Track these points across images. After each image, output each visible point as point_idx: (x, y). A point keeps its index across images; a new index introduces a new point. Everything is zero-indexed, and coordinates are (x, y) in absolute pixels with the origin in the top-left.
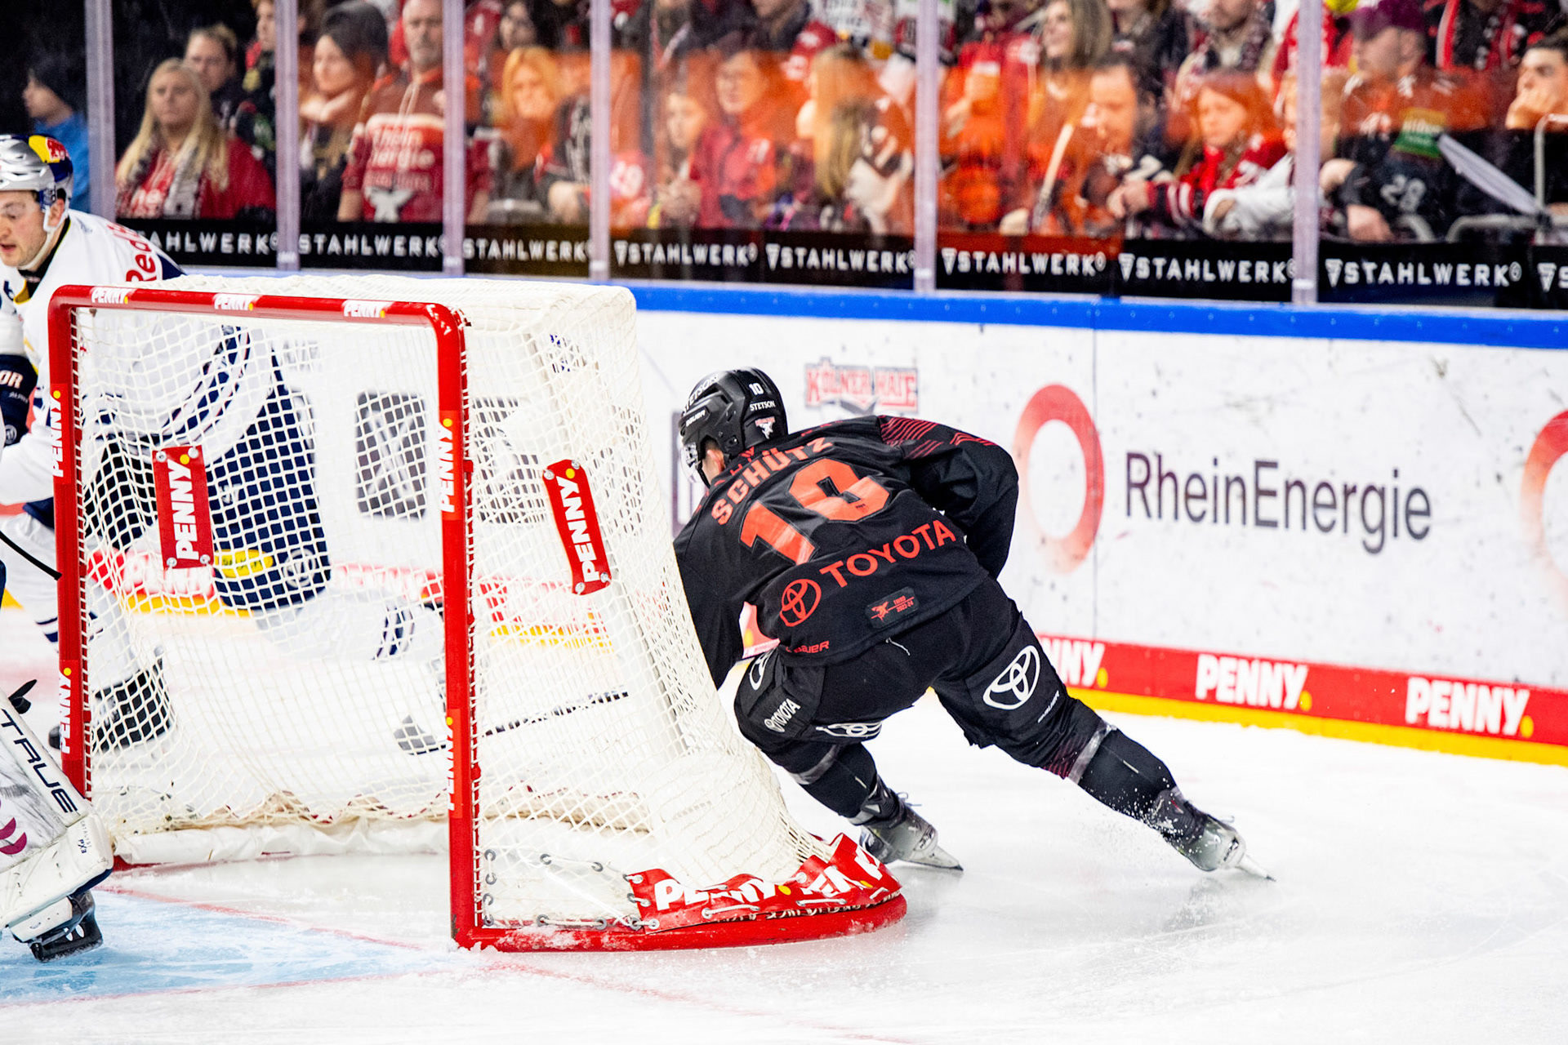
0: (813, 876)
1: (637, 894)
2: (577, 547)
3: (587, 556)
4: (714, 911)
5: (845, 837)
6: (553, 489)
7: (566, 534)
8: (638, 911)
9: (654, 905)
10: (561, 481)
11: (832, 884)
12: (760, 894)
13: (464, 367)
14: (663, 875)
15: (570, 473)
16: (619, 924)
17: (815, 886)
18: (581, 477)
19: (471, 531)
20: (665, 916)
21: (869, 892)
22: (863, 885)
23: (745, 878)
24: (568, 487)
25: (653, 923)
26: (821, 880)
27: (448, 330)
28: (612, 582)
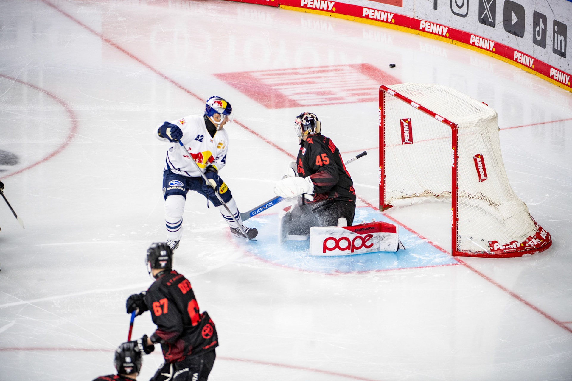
0: (529, 240)
1: (490, 246)
2: (480, 172)
3: (482, 174)
4: (506, 251)
6: (476, 160)
7: (478, 170)
8: (490, 250)
9: (494, 249)
10: (477, 159)
11: (533, 243)
12: (517, 246)
13: (457, 137)
14: (496, 242)
15: (479, 157)
16: (486, 252)
17: (529, 243)
18: (482, 157)
19: (458, 171)
20: (496, 252)
23: (515, 242)
24: (479, 159)
25: (493, 253)
26: (531, 241)
27: (454, 129)
28: (488, 179)
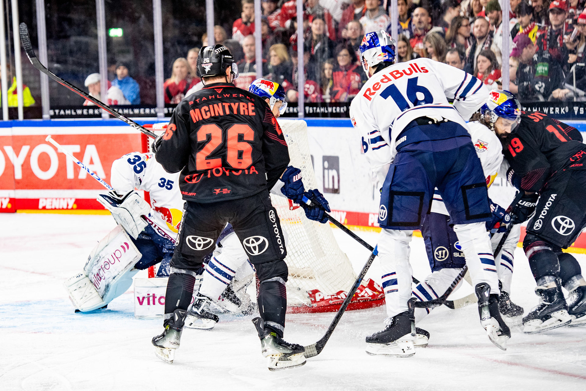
0: (362, 291)
1: (310, 297)
4: (333, 301)
5: (371, 280)
8: (311, 302)
9: (315, 300)
11: (367, 293)
14: (318, 291)
16: (305, 305)
17: (362, 294)
20: (319, 303)
21: (378, 295)
22: (376, 293)
23: (342, 292)
25: (315, 305)
26: (364, 292)
